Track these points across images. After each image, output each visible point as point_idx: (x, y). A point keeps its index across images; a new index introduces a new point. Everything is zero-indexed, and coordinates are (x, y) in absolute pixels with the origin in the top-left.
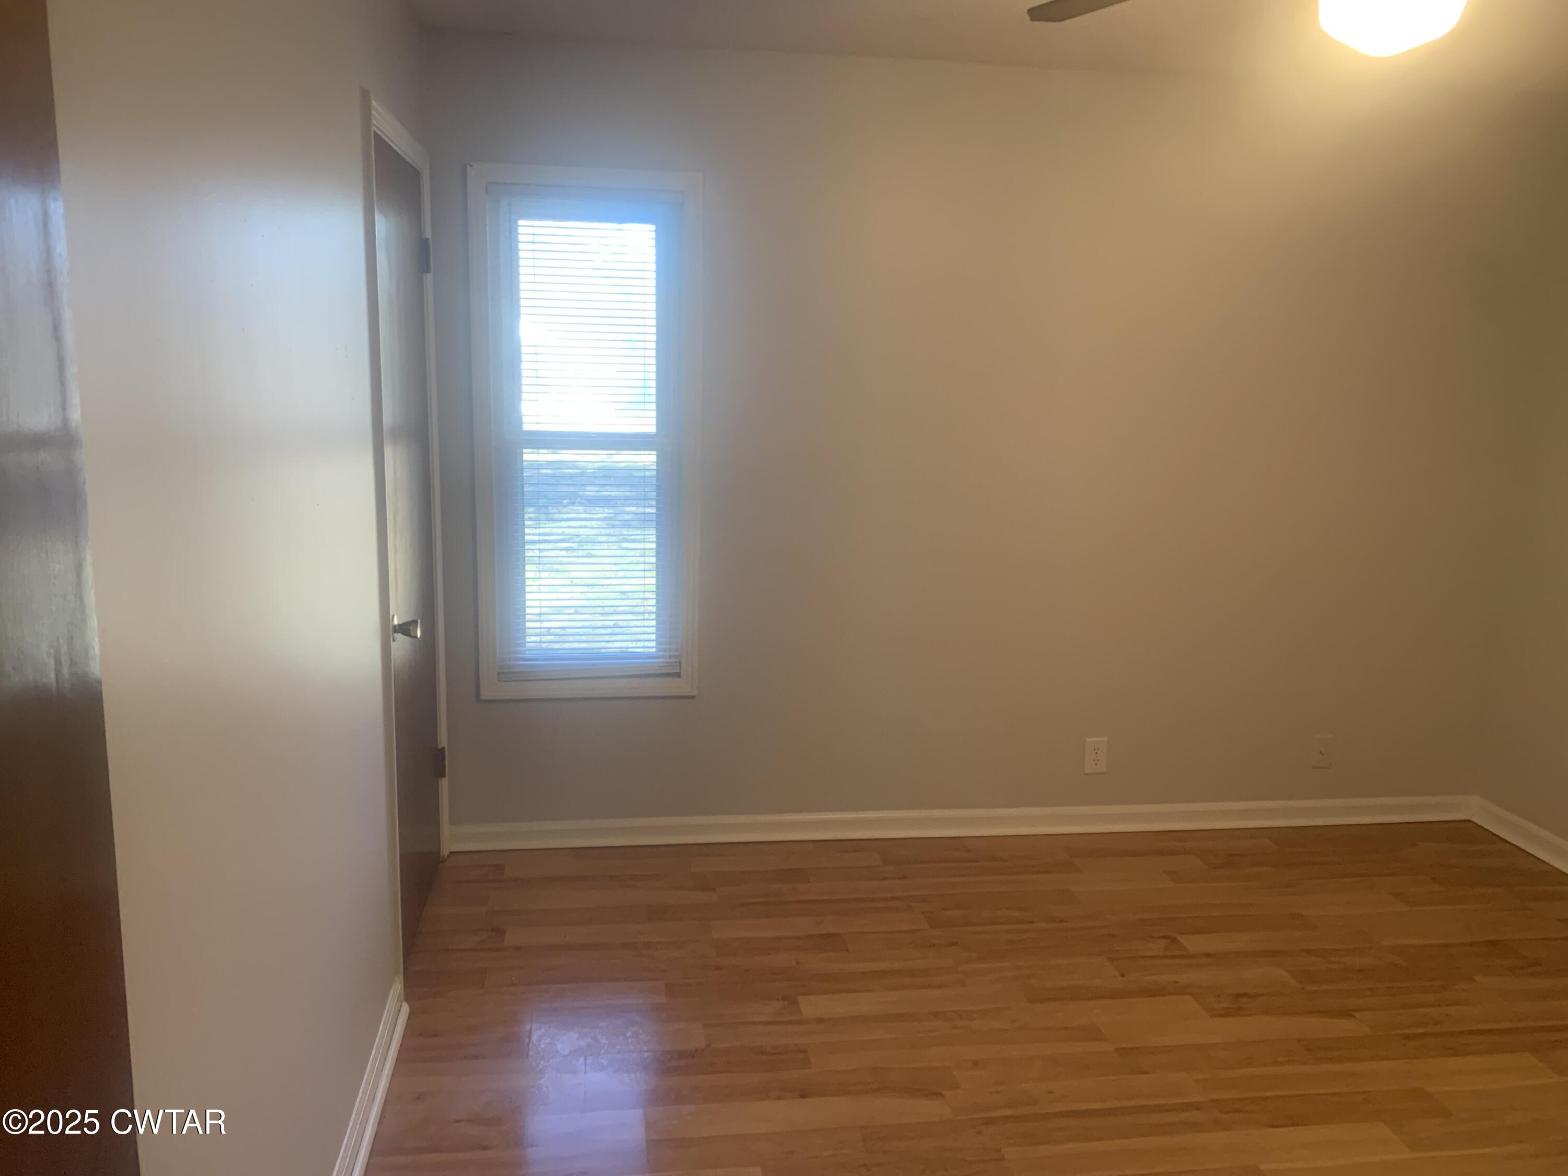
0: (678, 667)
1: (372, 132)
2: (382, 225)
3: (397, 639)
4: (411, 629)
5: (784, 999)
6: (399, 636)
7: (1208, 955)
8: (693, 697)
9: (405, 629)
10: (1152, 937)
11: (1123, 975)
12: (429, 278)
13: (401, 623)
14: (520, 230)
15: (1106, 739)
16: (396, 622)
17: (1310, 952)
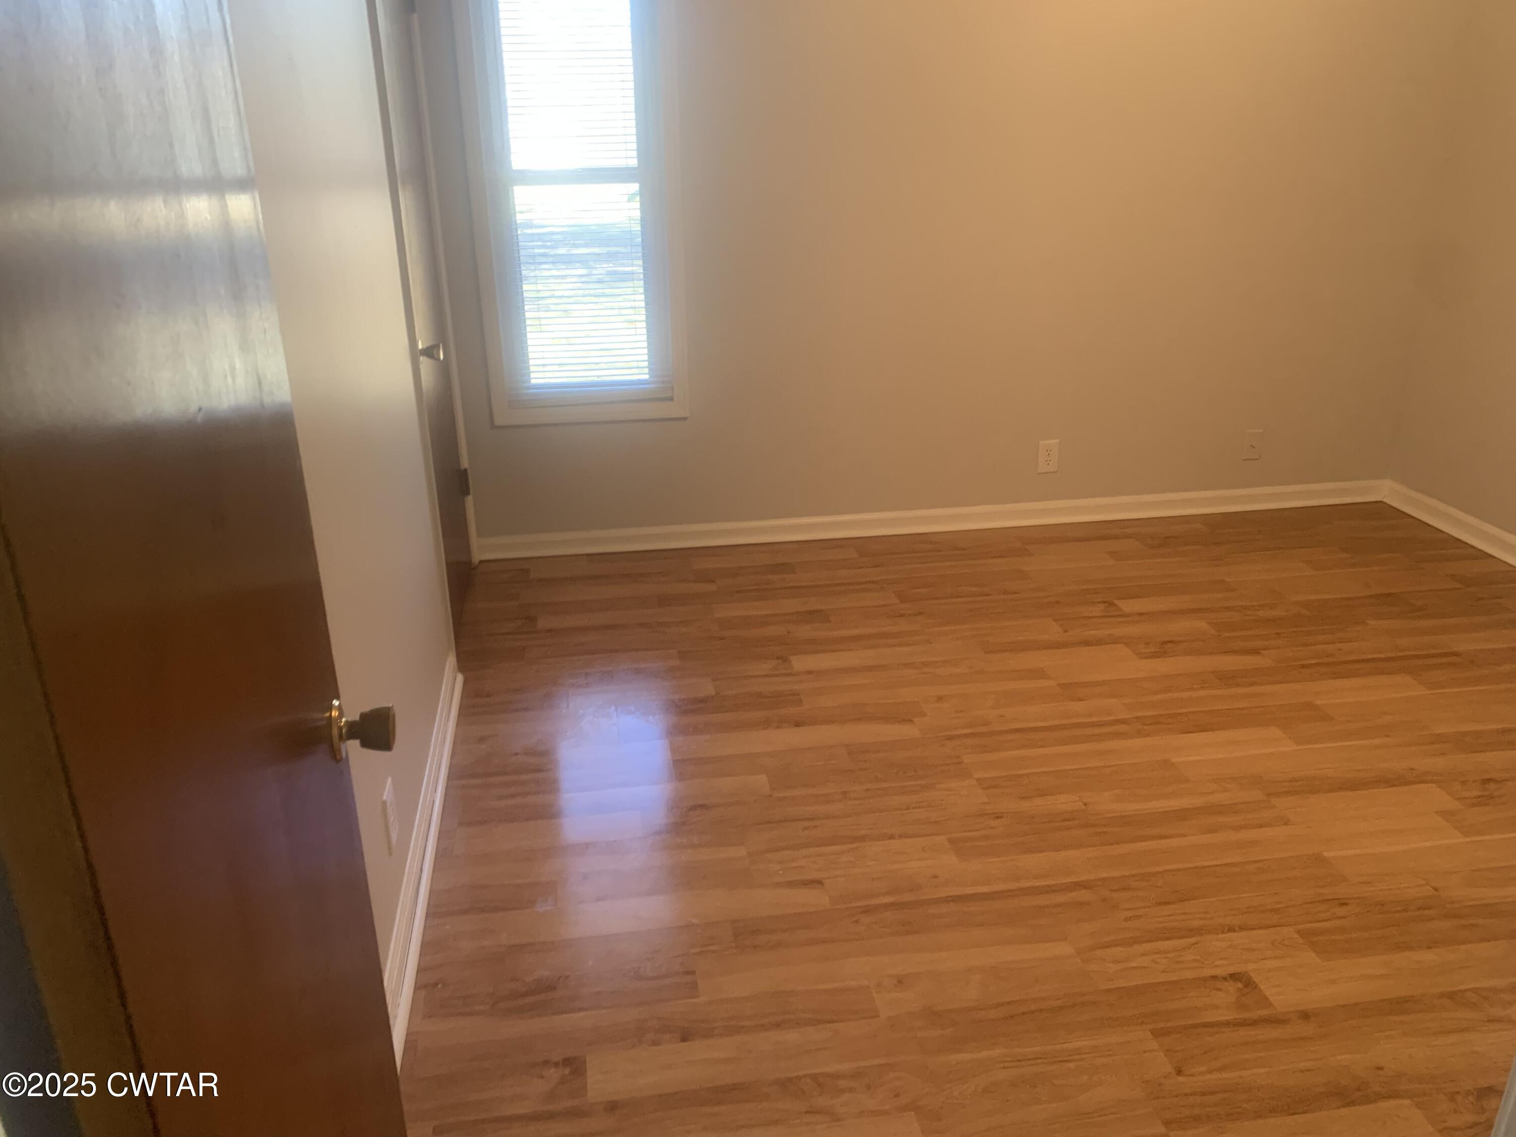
0: (671, 391)
3: (422, 360)
4: (434, 352)
6: (425, 358)
7: (1141, 614)
8: (685, 419)
9: (429, 352)
10: (1095, 602)
11: (1066, 631)
12: (415, 18)
13: (425, 348)
15: (1057, 441)
16: (420, 347)
17: (1228, 609)
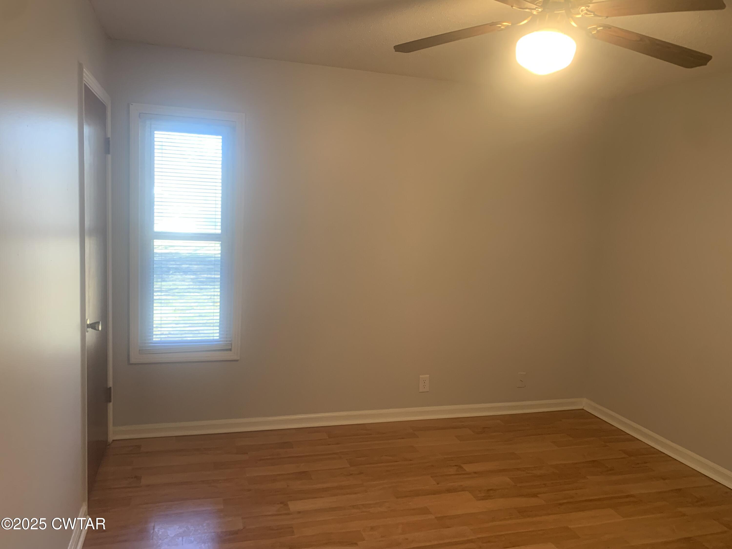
0: (231, 346)
1: (83, 84)
2: (87, 130)
3: (88, 331)
4: (96, 326)
5: (281, 503)
6: (90, 330)
7: (475, 473)
8: (237, 361)
9: (93, 326)
10: (451, 466)
11: (438, 484)
12: (109, 156)
13: (91, 323)
14: (156, 136)
15: (429, 376)
16: (88, 323)
17: (518, 469)
